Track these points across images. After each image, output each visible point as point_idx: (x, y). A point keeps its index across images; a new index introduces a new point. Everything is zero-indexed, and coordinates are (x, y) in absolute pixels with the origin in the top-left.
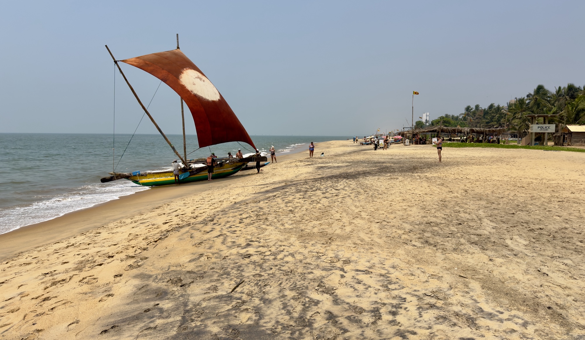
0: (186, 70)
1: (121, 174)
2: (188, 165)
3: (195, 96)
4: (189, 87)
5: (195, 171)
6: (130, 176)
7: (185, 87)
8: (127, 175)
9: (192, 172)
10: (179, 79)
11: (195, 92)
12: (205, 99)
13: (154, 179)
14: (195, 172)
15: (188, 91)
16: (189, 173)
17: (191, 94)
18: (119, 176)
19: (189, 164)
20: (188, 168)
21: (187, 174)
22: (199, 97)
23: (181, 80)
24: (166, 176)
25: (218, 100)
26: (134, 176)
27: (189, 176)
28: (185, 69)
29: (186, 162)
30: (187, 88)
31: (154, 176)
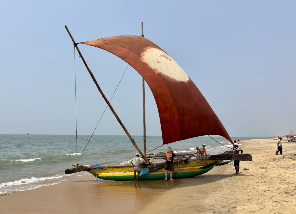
0: (150, 48)
1: (83, 166)
2: (147, 160)
3: (160, 75)
4: (153, 65)
5: (155, 167)
6: (90, 169)
7: (148, 65)
8: (88, 167)
9: (153, 168)
10: (141, 57)
11: (160, 71)
12: (171, 79)
13: (112, 173)
14: (155, 169)
15: (151, 69)
16: (148, 169)
17: (154, 72)
18: (81, 168)
19: (149, 158)
20: (148, 163)
21: (147, 170)
22: (165, 77)
23: (143, 57)
24: (124, 171)
25: (187, 81)
26: (94, 169)
27: (149, 172)
28: (148, 47)
29: (145, 156)
30: (149, 66)
31: (113, 169)
